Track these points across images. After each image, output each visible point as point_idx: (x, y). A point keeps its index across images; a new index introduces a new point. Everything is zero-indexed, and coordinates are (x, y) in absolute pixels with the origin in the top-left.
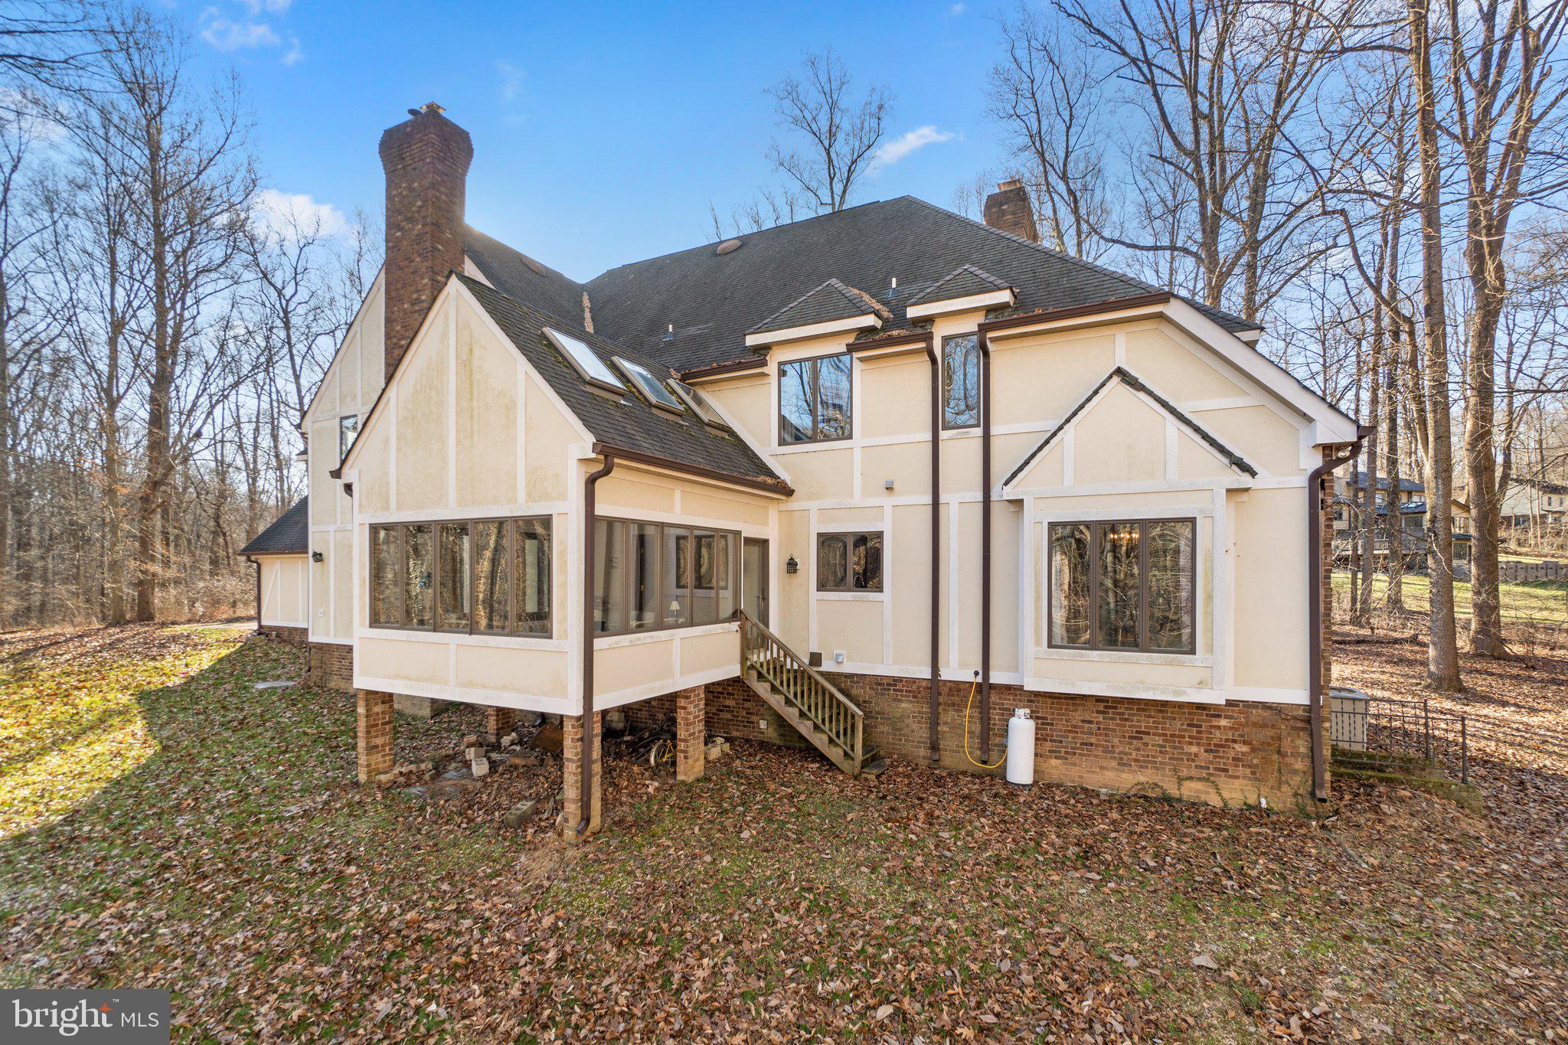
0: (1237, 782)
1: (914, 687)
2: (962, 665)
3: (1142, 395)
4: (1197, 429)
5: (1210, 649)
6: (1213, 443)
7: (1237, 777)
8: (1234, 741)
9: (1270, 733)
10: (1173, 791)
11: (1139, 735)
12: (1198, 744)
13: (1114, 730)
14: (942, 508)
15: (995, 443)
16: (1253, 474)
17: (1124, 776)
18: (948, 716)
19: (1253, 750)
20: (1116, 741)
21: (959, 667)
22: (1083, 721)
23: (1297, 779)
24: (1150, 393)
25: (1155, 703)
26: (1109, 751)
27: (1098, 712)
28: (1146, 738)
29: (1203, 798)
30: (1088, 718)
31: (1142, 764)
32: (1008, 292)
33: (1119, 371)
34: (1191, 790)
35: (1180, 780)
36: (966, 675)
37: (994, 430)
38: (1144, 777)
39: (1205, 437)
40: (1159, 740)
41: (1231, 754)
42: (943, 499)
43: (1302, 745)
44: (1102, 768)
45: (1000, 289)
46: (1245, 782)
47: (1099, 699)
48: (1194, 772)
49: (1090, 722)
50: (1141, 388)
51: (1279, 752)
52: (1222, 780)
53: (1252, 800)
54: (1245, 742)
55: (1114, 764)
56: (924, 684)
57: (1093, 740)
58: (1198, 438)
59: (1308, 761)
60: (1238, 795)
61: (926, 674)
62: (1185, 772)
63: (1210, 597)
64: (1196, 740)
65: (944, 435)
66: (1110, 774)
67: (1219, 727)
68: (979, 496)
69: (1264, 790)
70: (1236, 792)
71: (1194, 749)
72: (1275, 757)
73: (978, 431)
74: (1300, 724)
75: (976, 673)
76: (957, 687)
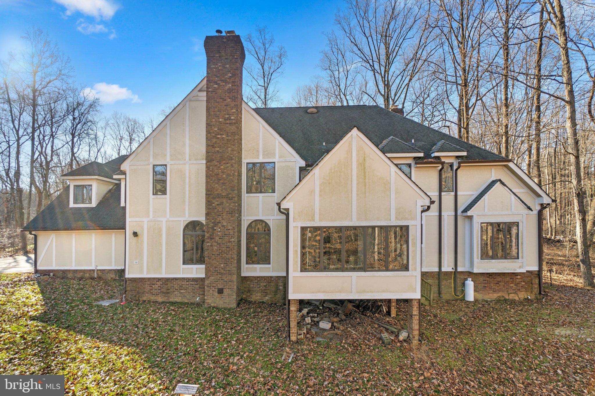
0: (522, 293)
1: (433, 274)
2: (448, 266)
3: (505, 187)
4: (519, 198)
5: (522, 258)
6: (523, 202)
7: (522, 291)
8: (521, 282)
9: (529, 278)
10: (507, 297)
11: (498, 283)
12: (513, 284)
13: (492, 282)
14: (442, 217)
15: (458, 197)
16: (532, 211)
17: (494, 295)
18: (444, 283)
19: (526, 284)
20: (492, 285)
21: (447, 267)
22: (483, 280)
23: (536, 290)
24: (507, 187)
25: (502, 273)
26: (490, 288)
27: (487, 277)
28: (500, 283)
29: (514, 298)
30: (485, 279)
31: (499, 291)
32: (466, 152)
33: (500, 180)
34: (512, 296)
35: (509, 294)
36: (450, 269)
37: (459, 193)
38: (500, 294)
39: (521, 200)
40: (503, 284)
41: (521, 285)
42: (443, 214)
43: (537, 281)
44: (489, 293)
45: (464, 151)
46: (524, 292)
47: (487, 274)
48: (512, 292)
49: (485, 280)
50: (505, 185)
51: (532, 284)
52: (519, 293)
53: (526, 297)
54: (524, 282)
55: (492, 292)
56: (436, 273)
57: (486, 286)
58: (519, 200)
59: (538, 285)
60: (523, 296)
61: (436, 269)
62: (510, 292)
63: (522, 244)
64: (512, 283)
65: (443, 194)
66: (491, 295)
67: (518, 278)
68: (453, 213)
69: (529, 294)
70: (522, 295)
71: (512, 285)
72: (531, 285)
73: (453, 193)
74: (536, 276)
75: (453, 269)
76: (446, 273)
